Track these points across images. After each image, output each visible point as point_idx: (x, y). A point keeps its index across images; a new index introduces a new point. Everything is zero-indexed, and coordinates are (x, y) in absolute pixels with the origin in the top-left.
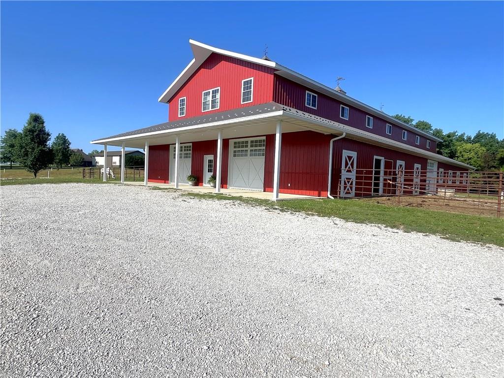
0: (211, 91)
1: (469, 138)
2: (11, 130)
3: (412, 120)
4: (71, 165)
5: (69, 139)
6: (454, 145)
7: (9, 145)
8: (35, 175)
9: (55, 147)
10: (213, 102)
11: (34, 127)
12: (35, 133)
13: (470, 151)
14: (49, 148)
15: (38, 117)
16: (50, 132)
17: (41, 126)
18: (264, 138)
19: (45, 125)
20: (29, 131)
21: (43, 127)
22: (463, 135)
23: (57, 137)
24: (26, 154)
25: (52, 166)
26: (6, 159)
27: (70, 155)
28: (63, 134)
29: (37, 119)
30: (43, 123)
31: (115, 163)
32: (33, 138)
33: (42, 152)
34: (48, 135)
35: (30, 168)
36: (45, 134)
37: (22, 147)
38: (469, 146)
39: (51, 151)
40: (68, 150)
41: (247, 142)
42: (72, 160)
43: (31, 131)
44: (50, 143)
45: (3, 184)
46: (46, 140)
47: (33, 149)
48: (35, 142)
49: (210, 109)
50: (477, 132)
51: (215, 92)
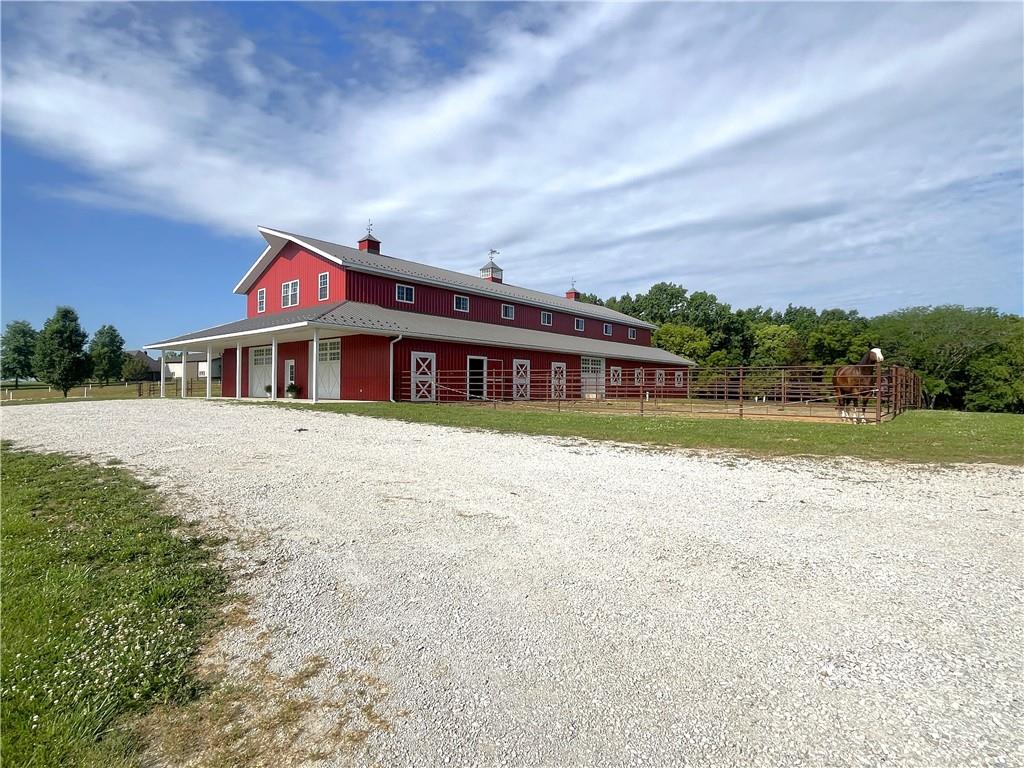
0: (290, 283)
2: (17, 323)
4: (127, 380)
5: (121, 335)
6: (748, 328)
7: (12, 347)
8: (66, 393)
9: (99, 350)
10: (293, 296)
11: (64, 326)
12: (65, 335)
13: (774, 336)
14: (85, 354)
15: (69, 312)
16: (87, 332)
17: (73, 324)
18: (339, 340)
19: (79, 321)
20: (57, 332)
21: (77, 325)
22: (769, 311)
23: (101, 333)
24: (52, 364)
25: (90, 381)
26: (9, 372)
27: (123, 362)
28: (111, 327)
29: (67, 315)
30: (75, 319)
31: (203, 373)
32: (63, 340)
33: (76, 361)
34: (85, 336)
35: (57, 384)
36: (79, 335)
37: (45, 355)
38: (772, 329)
39: (88, 357)
40: (121, 354)
41: (326, 344)
42: (126, 370)
43: (59, 332)
44: (86, 348)
46: (82, 343)
47: (62, 356)
48: (65, 348)
49: (290, 305)
50: (788, 307)
51: (294, 284)
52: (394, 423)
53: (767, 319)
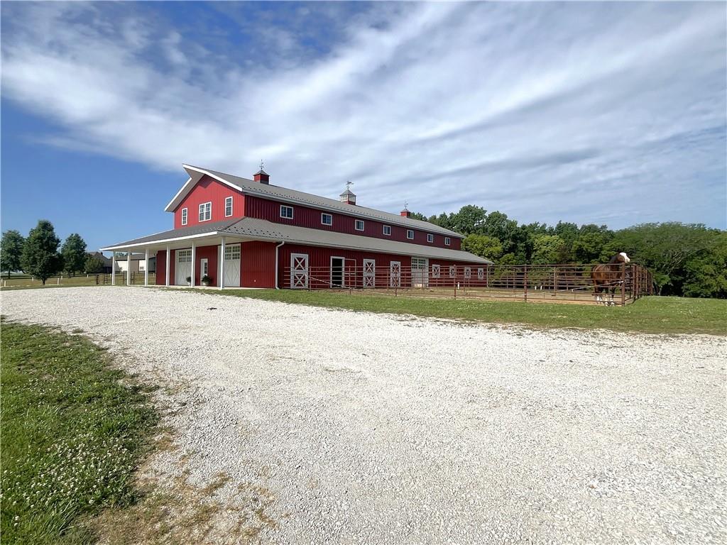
0: (205, 204)
1: (551, 229)
2: (10, 232)
3: (485, 212)
4: (88, 273)
5: (85, 240)
6: (530, 238)
7: (6, 249)
8: (44, 283)
9: (68, 251)
10: (208, 213)
11: (43, 234)
12: (44, 241)
13: (548, 244)
14: (59, 254)
15: (47, 224)
16: (60, 238)
17: (50, 233)
18: (240, 245)
19: (54, 231)
20: (38, 239)
21: (53, 234)
22: (544, 225)
23: (70, 239)
24: (35, 261)
25: (62, 273)
26: (5, 267)
27: (85, 260)
28: (77, 235)
29: (46, 226)
30: (52, 229)
31: (142, 268)
32: (43, 244)
33: (52, 259)
34: (58, 241)
35: (38, 275)
36: (54, 240)
37: (30, 255)
38: (546, 238)
39: (61, 256)
40: (84, 254)
41: (230, 248)
42: (88, 265)
43: (40, 238)
44: (59, 250)
45: (2, 289)
46: (56, 246)
47: (42, 256)
48: (44, 250)
49: (205, 220)
50: (558, 223)
51: (208, 205)
52: (279, 304)
53: (543, 231)
